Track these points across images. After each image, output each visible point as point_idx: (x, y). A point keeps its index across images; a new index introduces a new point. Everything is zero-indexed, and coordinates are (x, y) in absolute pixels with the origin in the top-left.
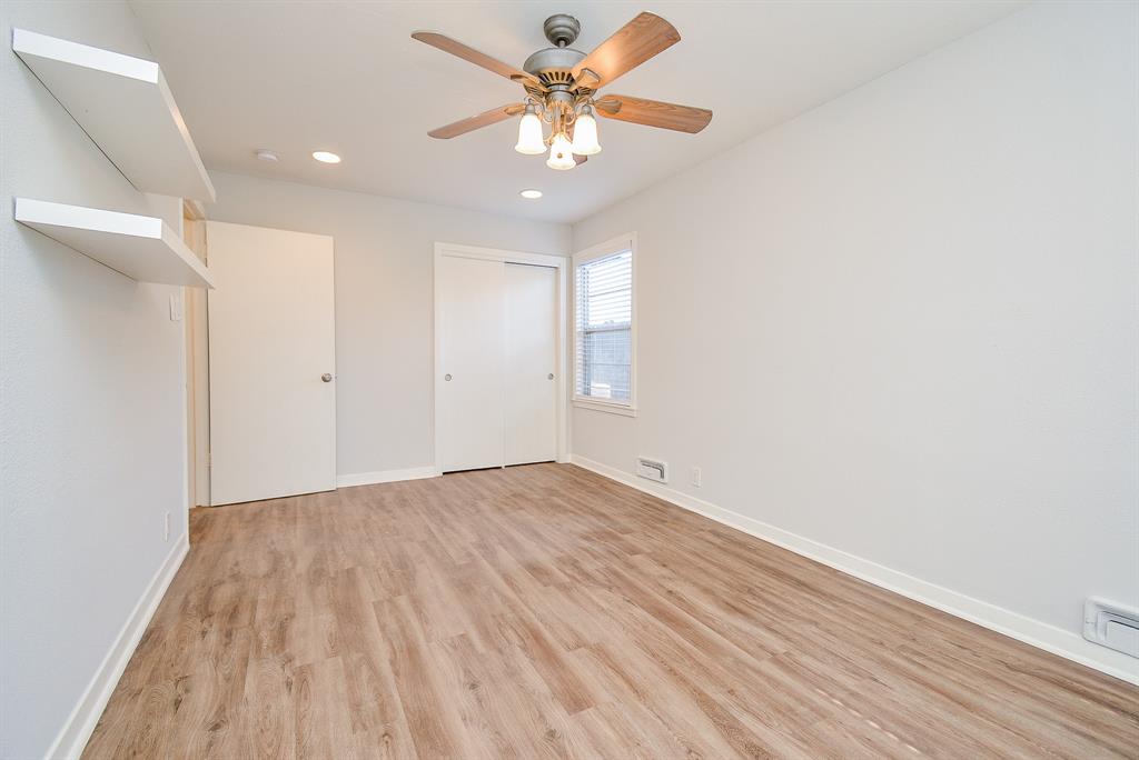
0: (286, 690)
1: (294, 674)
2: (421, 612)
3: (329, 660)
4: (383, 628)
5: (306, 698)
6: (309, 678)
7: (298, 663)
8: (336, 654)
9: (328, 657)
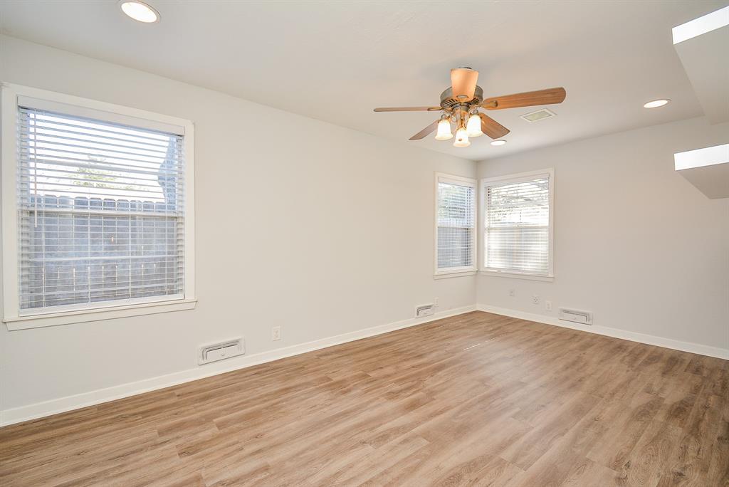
0: (632, 464)
1: (621, 469)
2: (510, 440)
3: (594, 460)
4: (544, 451)
5: (622, 453)
6: (614, 459)
7: (615, 473)
8: (588, 460)
9: (593, 462)
